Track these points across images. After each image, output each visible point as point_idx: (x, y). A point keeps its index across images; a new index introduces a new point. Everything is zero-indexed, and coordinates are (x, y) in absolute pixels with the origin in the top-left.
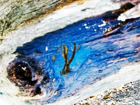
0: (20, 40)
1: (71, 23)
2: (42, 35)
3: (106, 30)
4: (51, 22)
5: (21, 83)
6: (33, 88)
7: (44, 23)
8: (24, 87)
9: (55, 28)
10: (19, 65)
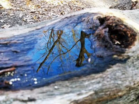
0: (124, 72)
1: (54, 87)
2: (93, 75)
3: (12, 74)
4: (79, 91)
5: (121, 27)
6: (107, 23)
7: (90, 90)
8: (117, 24)
9: (75, 82)
10: (123, 46)
